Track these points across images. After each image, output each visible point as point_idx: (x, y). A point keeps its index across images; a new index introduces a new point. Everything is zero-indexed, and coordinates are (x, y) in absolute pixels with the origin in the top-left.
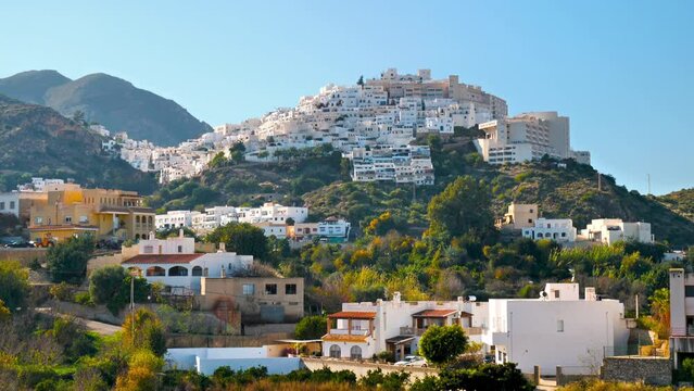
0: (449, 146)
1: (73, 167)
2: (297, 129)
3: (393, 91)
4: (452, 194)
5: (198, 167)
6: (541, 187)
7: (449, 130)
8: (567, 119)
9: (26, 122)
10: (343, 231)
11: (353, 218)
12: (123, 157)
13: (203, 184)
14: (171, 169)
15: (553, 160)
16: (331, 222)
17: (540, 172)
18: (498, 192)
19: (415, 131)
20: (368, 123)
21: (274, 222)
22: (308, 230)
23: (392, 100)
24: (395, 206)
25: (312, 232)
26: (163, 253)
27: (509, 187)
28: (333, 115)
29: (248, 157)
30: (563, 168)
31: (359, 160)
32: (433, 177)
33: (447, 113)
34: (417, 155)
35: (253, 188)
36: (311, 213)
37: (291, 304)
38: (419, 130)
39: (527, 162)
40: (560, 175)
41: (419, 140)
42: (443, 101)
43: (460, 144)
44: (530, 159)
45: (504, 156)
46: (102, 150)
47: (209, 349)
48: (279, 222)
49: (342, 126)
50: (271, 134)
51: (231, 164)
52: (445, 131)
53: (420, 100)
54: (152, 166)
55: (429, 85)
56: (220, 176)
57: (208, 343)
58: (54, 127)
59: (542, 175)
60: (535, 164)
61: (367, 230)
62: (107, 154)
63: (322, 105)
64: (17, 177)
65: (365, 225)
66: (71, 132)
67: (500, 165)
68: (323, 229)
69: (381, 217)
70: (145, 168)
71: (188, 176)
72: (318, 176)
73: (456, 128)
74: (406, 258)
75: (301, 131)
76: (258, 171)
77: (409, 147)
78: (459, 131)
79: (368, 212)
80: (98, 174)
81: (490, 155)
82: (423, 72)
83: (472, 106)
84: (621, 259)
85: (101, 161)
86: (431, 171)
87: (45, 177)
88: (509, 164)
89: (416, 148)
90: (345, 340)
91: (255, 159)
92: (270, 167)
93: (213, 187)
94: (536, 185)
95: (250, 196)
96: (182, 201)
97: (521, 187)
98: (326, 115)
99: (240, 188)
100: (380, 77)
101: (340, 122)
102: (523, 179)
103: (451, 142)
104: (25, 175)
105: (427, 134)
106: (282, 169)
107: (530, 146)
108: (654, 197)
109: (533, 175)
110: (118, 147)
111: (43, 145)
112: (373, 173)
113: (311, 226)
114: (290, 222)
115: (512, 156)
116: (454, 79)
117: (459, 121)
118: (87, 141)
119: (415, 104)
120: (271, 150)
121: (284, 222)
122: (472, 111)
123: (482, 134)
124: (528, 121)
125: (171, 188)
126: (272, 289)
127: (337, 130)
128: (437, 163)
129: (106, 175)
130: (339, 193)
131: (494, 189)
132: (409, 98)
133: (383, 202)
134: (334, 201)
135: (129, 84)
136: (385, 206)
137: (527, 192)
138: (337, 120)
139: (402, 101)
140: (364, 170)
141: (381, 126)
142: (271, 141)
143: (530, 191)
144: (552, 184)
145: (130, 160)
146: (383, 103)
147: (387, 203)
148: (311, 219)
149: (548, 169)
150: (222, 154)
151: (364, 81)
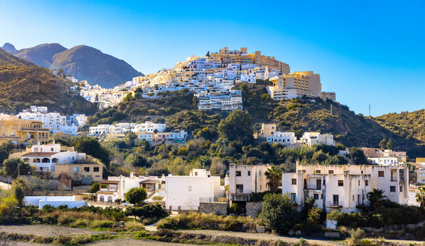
0: (252, 90)
1: (53, 100)
2: (171, 81)
3: (225, 60)
4: (231, 118)
5: (119, 100)
6: (300, 113)
7: (253, 81)
8: (318, 76)
9: (29, 76)
10: (182, 136)
11: (189, 130)
12: (81, 95)
13: (119, 110)
14: (105, 102)
15: (308, 98)
16: (177, 132)
17: (300, 104)
18: (276, 116)
19: (234, 82)
20: (210, 77)
21: (148, 132)
22: (164, 136)
23: (224, 64)
24: (212, 123)
25: (166, 137)
26: (43, 151)
27: (282, 113)
28: (191, 73)
29: (144, 96)
30: (313, 103)
31: (203, 97)
32: (242, 107)
33: (253, 72)
34: (235, 95)
35: (145, 113)
36: (168, 127)
37: (96, 176)
38: (237, 81)
39: (294, 99)
40: (311, 106)
41: (237, 87)
42: (252, 65)
43: (259, 89)
44: (296, 97)
45: (282, 96)
46: (70, 91)
47: (48, 197)
48: (150, 131)
49: (195, 79)
50: (157, 83)
51: (134, 99)
52: (251, 82)
53: (239, 65)
54: (97, 99)
55: (245, 57)
56: (128, 106)
57: (47, 194)
58: (44, 79)
59: (301, 106)
60: (298, 100)
61: (195, 136)
62: (73, 93)
63: (186, 67)
64: (22, 105)
65: (195, 134)
66: (53, 81)
67: (279, 101)
68: (172, 136)
69: (203, 130)
70: (93, 100)
71: (112, 106)
72: (180, 106)
73: (257, 80)
74: (206, 152)
75: (173, 82)
76: (148, 103)
77: (230, 90)
78: (259, 82)
79: (198, 127)
80: (67, 103)
81: (275, 95)
82: (242, 49)
83: (267, 68)
84: (312, 153)
85: (69, 96)
86: (241, 104)
87: (38, 105)
88: (284, 100)
89: (234, 91)
90: (106, 194)
91: (147, 96)
92: (155, 101)
93: (124, 112)
94: (297, 112)
95: (142, 117)
96: (107, 119)
97: (289, 113)
98: (188, 73)
99: (138, 112)
100: (219, 52)
101: (195, 77)
102: (290, 108)
103: (254, 88)
104: (27, 104)
105: (241, 83)
106: (161, 103)
107: (296, 90)
108: (372, 118)
109: (296, 106)
110: (79, 89)
111: (37, 88)
112: (209, 104)
113: (166, 134)
114: (156, 131)
115: (286, 96)
116: (258, 53)
117: (259, 76)
118: (62, 86)
119: (236, 67)
120: (156, 92)
121: (152, 132)
122: (267, 71)
123: (271, 84)
124: (296, 76)
125: (102, 112)
126: (87, 169)
127: (193, 81)
128: (245, 99)
129: (71, 104)
130: (184, 116)
131: (275, 114)
132: (233, 64)
133: (206, 121)
134: (180, 121)
135: (99, 51)
136: (207, 124)
137: (292, 116)
138: (193, 76)
139: (230, 66)
140: (205, 103)
141: (216, 79)
142: (157, 87)
143: (293, 115)
144: (306, 111)
145: (85, 96)
146: (219, 67)
147: (208, 122)
148: (167, 130)
149: (304, 103)
150: (131, 94)
151: (210, 54)
